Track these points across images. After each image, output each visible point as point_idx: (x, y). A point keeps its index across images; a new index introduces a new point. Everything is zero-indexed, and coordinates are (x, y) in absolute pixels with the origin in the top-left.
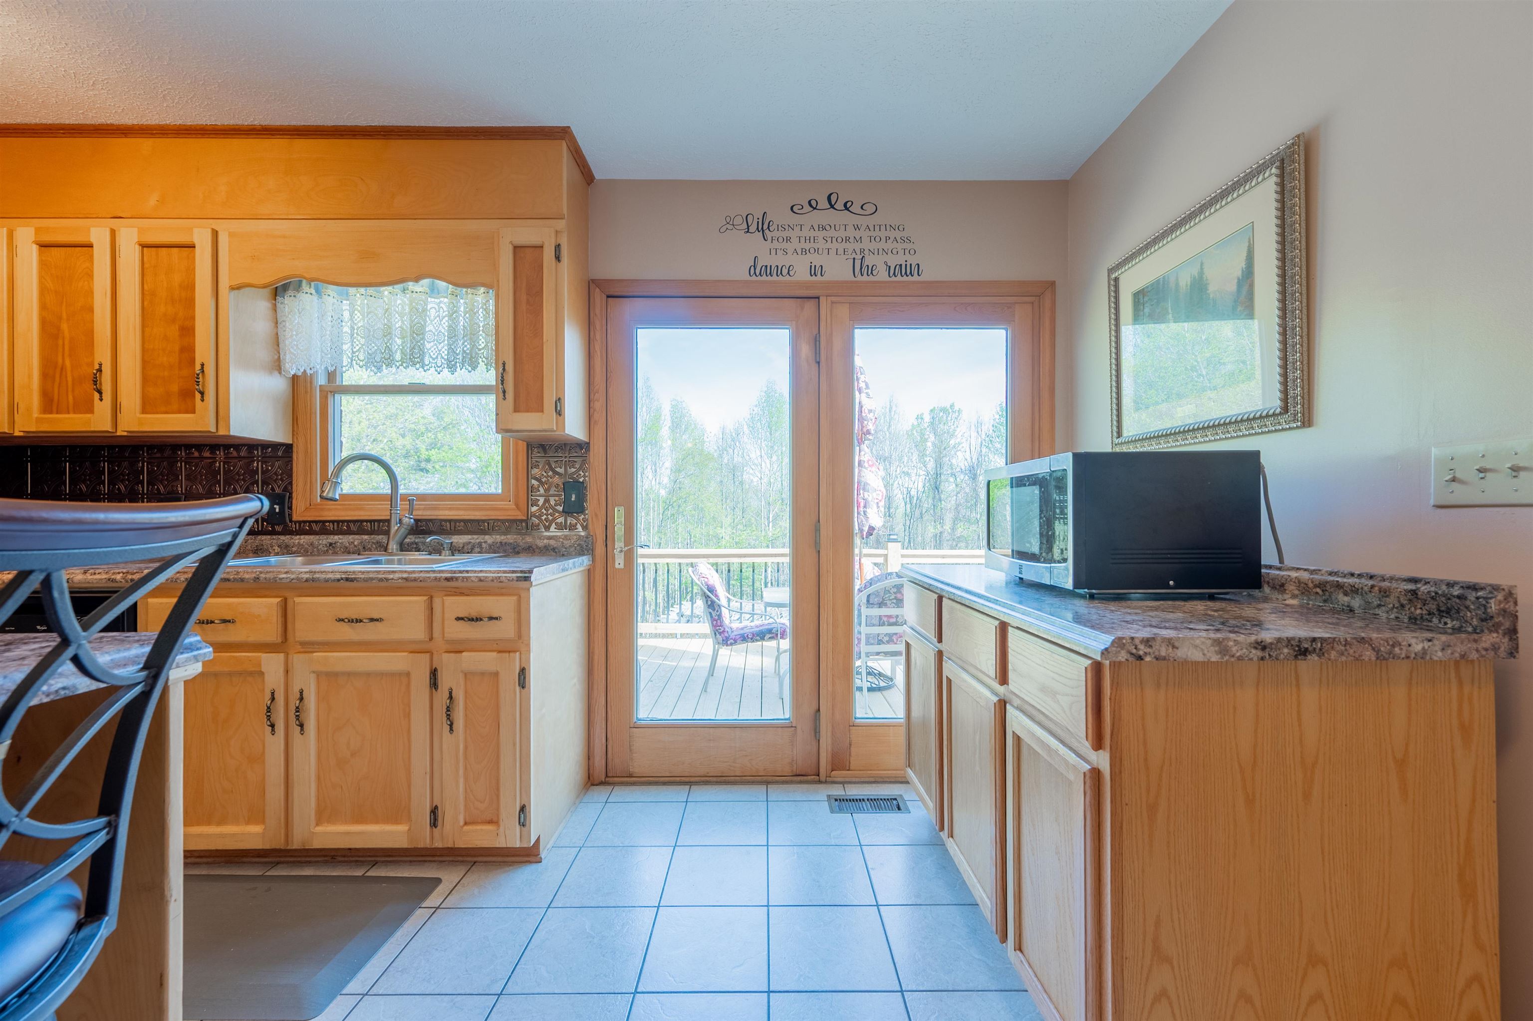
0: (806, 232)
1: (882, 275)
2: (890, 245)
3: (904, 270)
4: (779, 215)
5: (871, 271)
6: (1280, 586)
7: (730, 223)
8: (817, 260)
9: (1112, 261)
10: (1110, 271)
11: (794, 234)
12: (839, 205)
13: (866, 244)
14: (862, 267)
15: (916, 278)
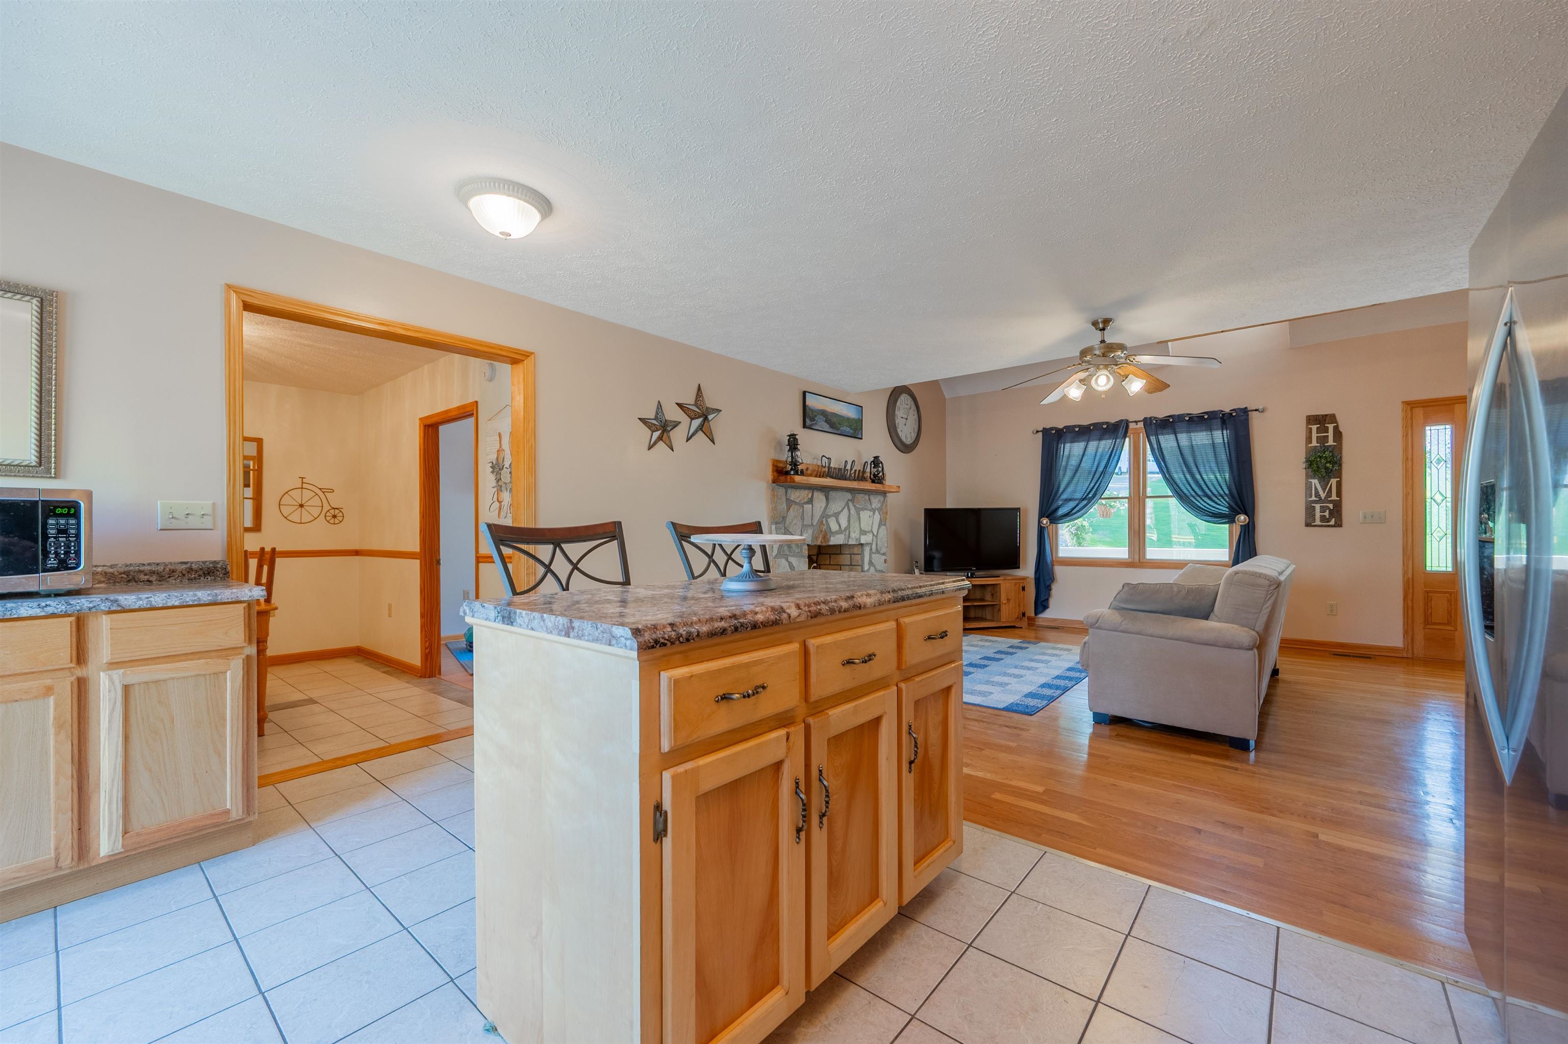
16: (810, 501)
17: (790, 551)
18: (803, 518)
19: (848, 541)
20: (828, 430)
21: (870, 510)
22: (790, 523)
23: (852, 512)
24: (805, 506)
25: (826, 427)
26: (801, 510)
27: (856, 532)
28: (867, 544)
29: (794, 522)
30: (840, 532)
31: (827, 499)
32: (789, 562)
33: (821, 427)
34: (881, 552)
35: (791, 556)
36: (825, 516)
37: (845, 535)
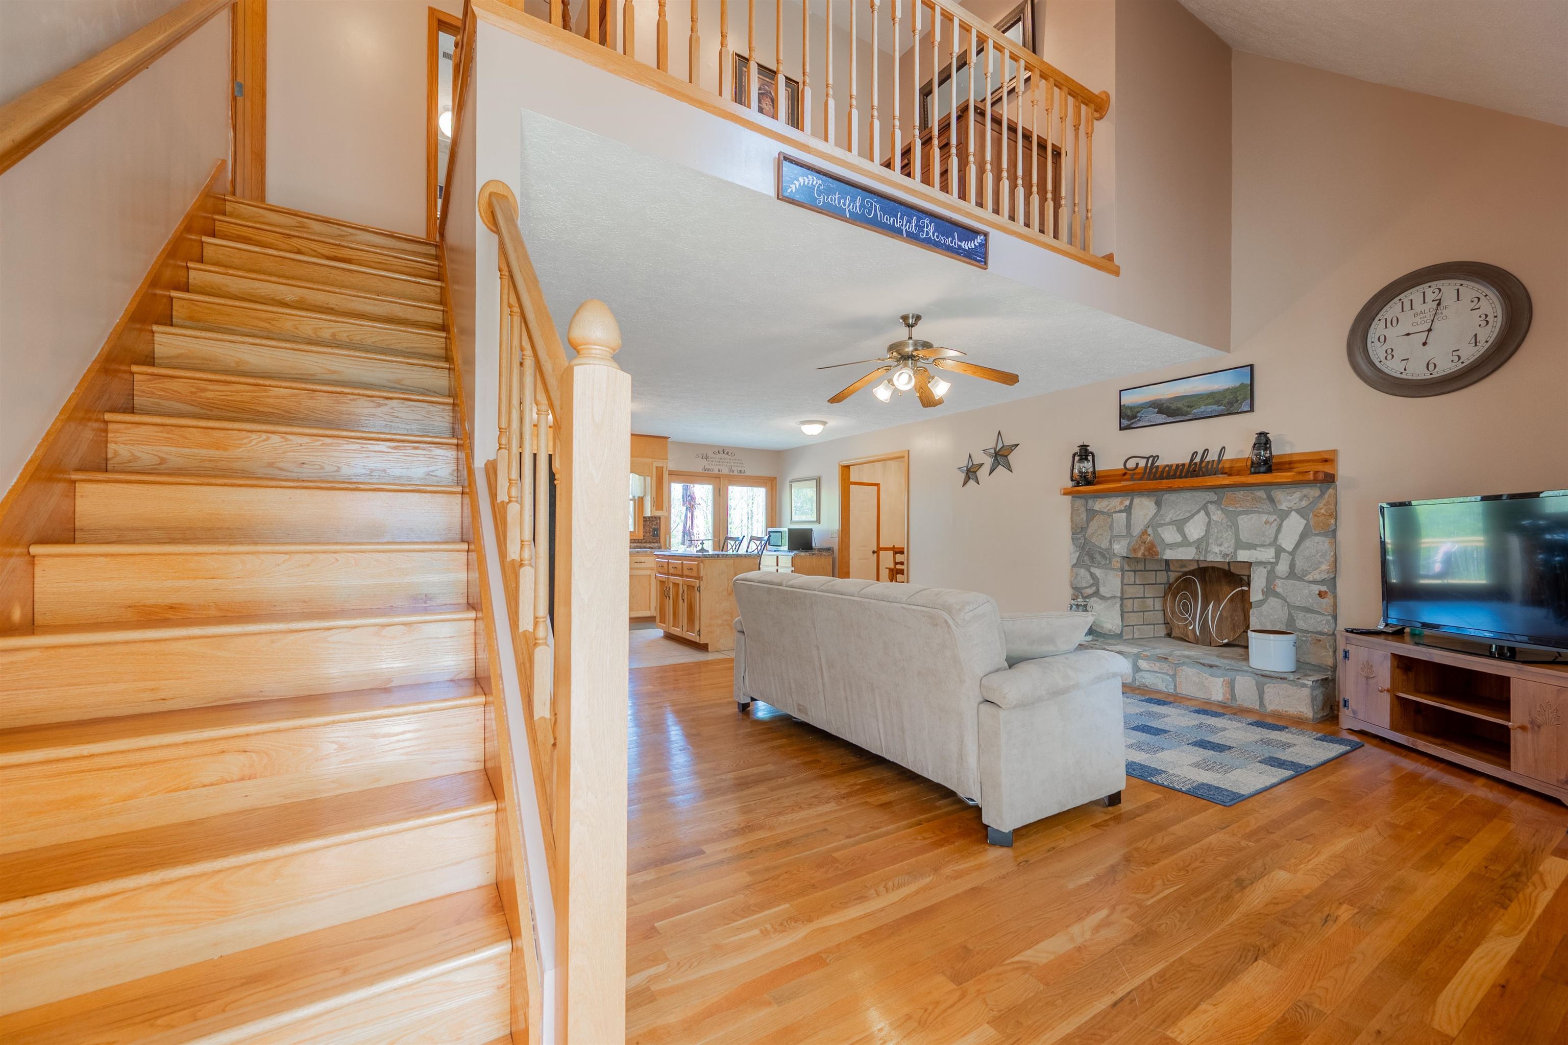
0: (717, 460)
1: (736, 473)
2: (738, 465)
3: (741, 472)
4: (710, 454)
5: (733, 472)
6: (815, 549)
7: (698, 456)
8: (720, 468)
9: (790, 479)
10: (790, 482)
11: (714, 460)
12: (726, 453)
13: (732, 464)
14: (731, 470)
15: (744, 474)
16: (1128, 510)
17: (1093, 562)
18: (1111, 527)
19: (1205, 556)
20: (1164, 421)
21: (1269, 513)
22: (1093, 534)
23: (1214, 518)
24: (1114, 515)
25: (1162, 418)
26: (1111, 519)
27: (1226, 545)
28: (1260, 563)
29: (1099, 532)
30: (1185, 542)
31: (1158, 504)
32: (1090, 572)
33: (1149, 421)
34: (1310, 577)
35: (1094, 567)
36: (1154, 524)
37: (1197, 548)
